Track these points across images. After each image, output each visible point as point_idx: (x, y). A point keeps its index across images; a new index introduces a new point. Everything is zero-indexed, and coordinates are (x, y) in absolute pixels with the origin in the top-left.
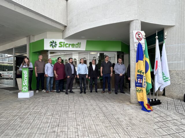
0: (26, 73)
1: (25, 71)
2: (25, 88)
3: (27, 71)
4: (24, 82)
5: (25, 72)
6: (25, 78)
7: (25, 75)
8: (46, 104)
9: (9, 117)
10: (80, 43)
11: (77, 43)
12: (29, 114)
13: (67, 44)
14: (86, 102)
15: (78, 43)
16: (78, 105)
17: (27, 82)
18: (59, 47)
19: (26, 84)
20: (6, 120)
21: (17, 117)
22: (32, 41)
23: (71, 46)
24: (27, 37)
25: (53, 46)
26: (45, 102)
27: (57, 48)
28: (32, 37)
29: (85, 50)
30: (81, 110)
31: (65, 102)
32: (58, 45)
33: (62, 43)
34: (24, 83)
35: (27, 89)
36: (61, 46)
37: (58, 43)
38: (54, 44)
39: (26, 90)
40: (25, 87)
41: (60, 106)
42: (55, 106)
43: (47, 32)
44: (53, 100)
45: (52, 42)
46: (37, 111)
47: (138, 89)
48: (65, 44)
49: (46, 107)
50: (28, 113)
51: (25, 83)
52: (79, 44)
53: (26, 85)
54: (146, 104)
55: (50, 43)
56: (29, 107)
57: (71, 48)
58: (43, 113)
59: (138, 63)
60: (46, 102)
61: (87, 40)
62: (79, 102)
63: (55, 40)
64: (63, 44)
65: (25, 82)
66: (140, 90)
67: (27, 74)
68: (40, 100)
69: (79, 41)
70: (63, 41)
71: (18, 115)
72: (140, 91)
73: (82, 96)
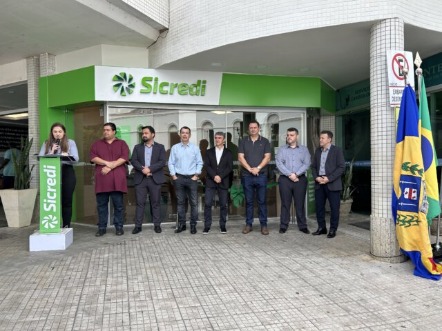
0: (54, 172)
1: (48, 167)
2: (50, 221)
3: (54, 168)
4: (45, 201)
5: (48, 171)
6: (50, 189)
7: (48, 180)
8: (134, 268)
9: (47, 310)
10: (205, 82)
11: (196, 83)
12: (101, 298)
13: (166, 84)
14: (244, 258)
15: (199, 82)
16: (229, 268)
17: (55, 202)
18: (142, 92)
19: (52, 207)
20: (45, 318)
21: (74, 309)
22: (47, 72)
23: (176, 90)
24: (28, 58)
25: (122, 90)
26: (124, 261)
27: (136, 96)
28: (45, 59)
29: (218, 104)
30: (245, 281)
31: (183, 258)
32: (139, 87)
33: (150, 79)
34: (45, 205)
35: (56, 222)
36: (146, 89)
37: (137, 81)
38: (125, 84)
39: (52, 226)
40: (51, 216)
41: (176, 270)
42: (163, 271)
43: (102, 45)
44: (144, 253)
45: (119, 78)
46: (119, 287)
47: (405, 217)
48: (159, 82)
49: (137, 275)
50: (96, 294)
51: (48, 204)
52: (201, 86)
53: (55, 210)
54: (430, 259)
55: (114, 80)
56: (86, 278)
57: (176, 98)
58: (142, 293)
59: (403, 144)
60: (128, 260)
61: (223, 74)
62: (224, 258)
63: (128, 72)
64: (152, 83)
65: (49, 201)
66: (409, 218)
67: (54, 176)
68: (106, 255)
69: (201, 76)
70: (152, 73)
71: (72, 305)
72: (409, 222)
73: (219, 241)
